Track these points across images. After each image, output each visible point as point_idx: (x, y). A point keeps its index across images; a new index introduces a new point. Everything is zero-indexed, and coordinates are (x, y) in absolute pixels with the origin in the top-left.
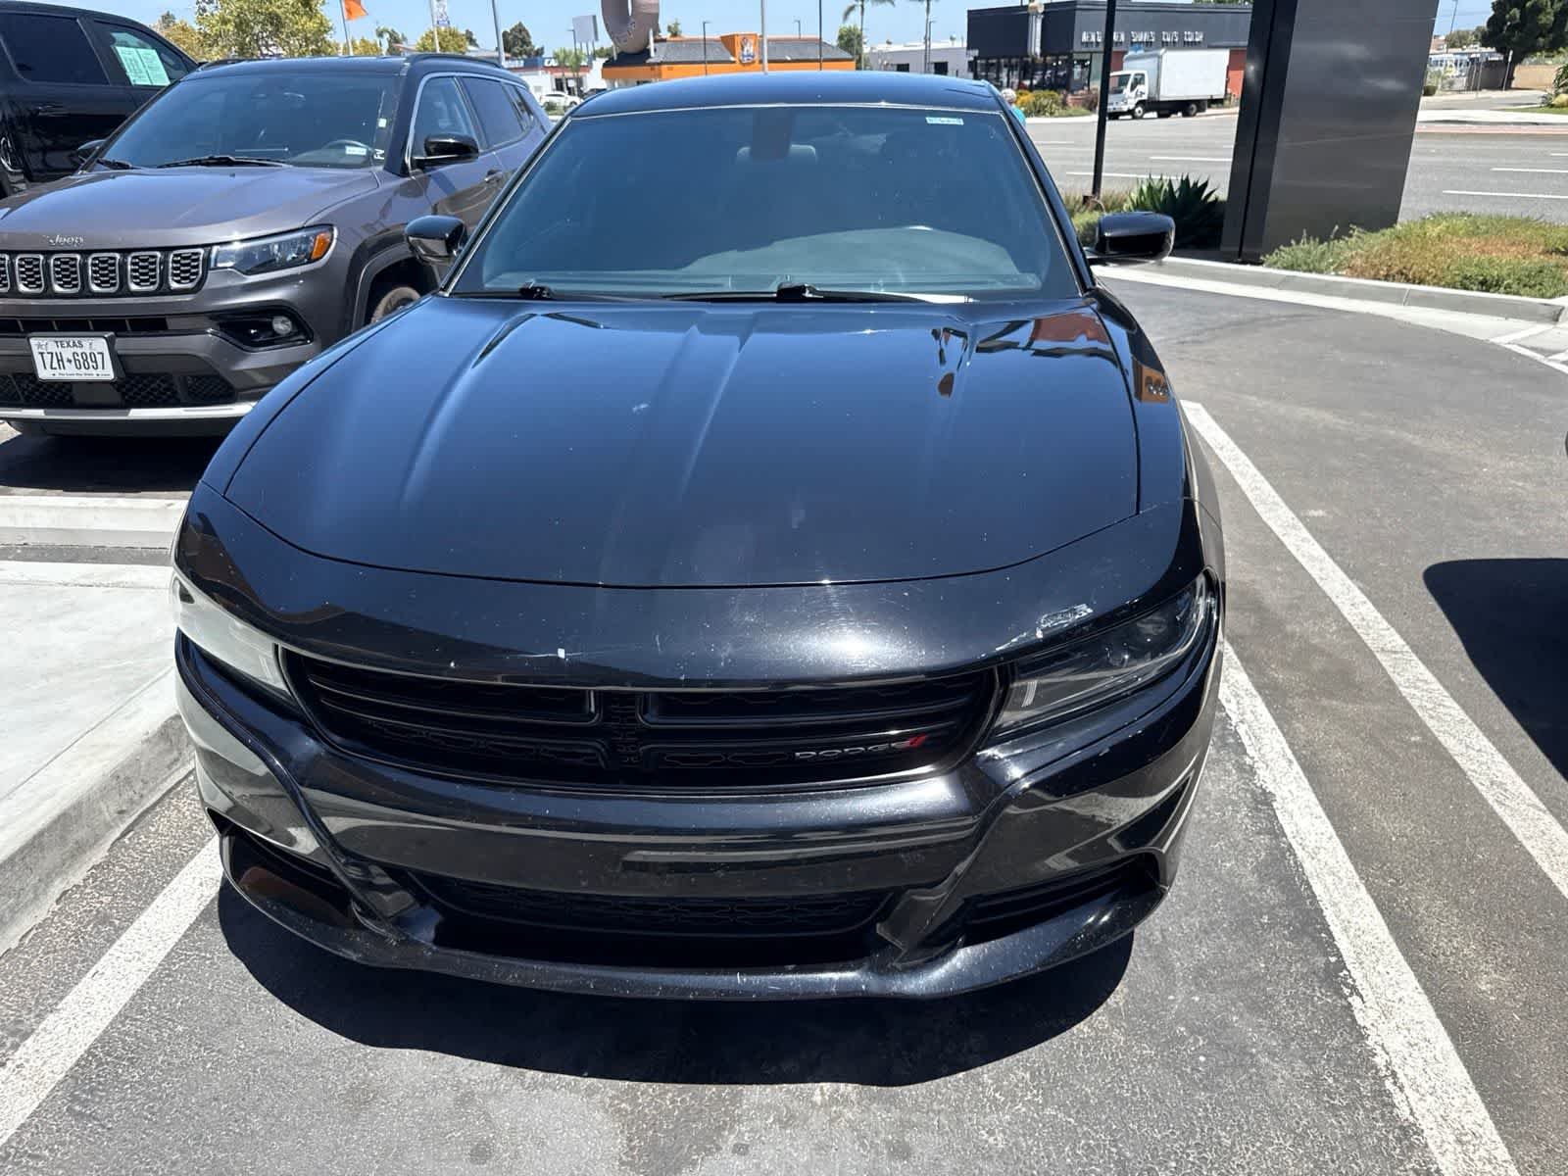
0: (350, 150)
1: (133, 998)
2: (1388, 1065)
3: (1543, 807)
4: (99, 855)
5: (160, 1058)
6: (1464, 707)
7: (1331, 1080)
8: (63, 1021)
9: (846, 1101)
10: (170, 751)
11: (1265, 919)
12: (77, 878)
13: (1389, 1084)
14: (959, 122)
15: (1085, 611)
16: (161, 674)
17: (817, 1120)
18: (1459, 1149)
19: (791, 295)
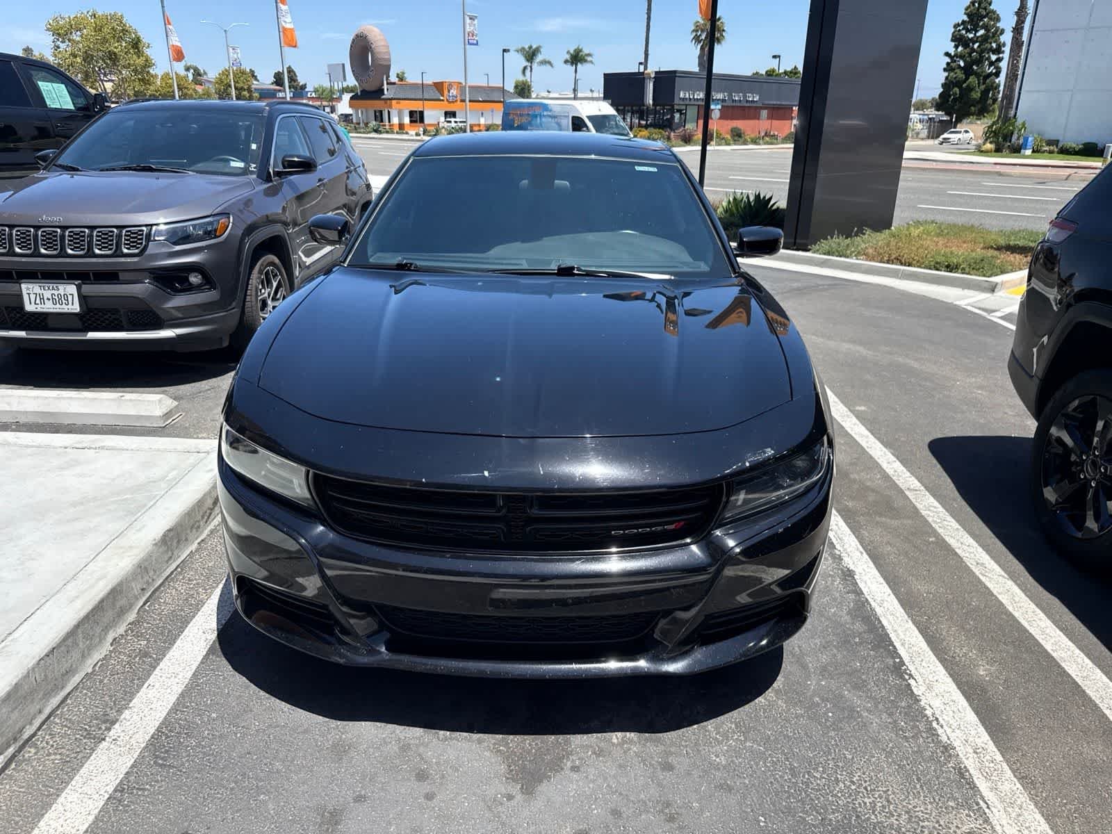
0: (233, 164)
1: (178, 699)
2: (933, 714)
3: (1006, 576)
4: (132, 616)
5: (206, 732)
6: (958, 521)
7: (902, 723)
8: (135, 714)
9: (631, 741)
10: (167, 552)
11: (857, 640)
12: (121, 630)
13: (934, 724)
14: (654, 170)
15: (770, 452)
16: (152, 503)
17: (617, 752)
18: (975, 756)
19: (566, 272)
